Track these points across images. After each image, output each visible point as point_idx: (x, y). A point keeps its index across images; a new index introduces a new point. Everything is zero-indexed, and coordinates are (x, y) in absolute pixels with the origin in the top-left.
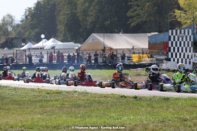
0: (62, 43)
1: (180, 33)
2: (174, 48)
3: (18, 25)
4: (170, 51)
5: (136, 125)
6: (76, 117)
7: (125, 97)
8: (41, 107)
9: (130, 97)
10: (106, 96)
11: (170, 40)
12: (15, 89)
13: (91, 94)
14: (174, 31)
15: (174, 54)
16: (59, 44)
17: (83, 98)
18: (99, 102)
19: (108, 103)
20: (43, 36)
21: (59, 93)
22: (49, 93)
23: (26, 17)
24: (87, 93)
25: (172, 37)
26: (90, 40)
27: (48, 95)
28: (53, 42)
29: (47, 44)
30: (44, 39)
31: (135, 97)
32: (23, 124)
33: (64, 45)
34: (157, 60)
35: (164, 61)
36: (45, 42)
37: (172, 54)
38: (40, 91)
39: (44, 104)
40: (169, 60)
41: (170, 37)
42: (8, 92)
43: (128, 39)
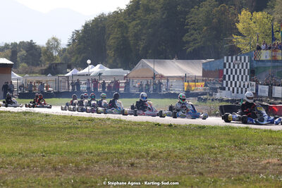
1: (236, 59)
2: (229, 76)
3: (64, 49)
4: (225, 79)
5: (160, 152)
6: (102, 143)
7: (159, 125)
8: (69, 133)
9: (164, 125)
10: (139, 124)
11: (225, 67)
12: (47, 115)
13: (125, 121)
14: (230, 58)
15: (229, 82)
16: (106, 70)
17: (115, 125)
18: (131, 130)
19: (139, 130)
20: (89, 62)
21: (92, 120)
22: (80, 120)
23: (74, 40)
24: (121, 121)
25: (227, 64)
26: (139, 66)
27: (79, 123)
28: (100, 68)
29: (93, 70)
30: (90, 64)
31: (170, 125)
32: (45, 149)
33: (112, 72)
35: (219, 90)
36: (92, 68)
37: (227, 82)
38: (72, 118)
39: (73, 131)
40: (224, 89)
41: (225, 64)
42: (38, 118)
43: (181, 66)
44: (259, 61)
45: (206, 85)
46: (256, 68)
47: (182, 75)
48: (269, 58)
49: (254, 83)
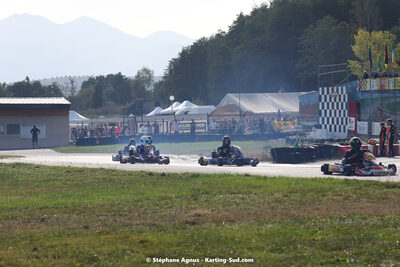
0: (196, 106)
1: (333, 91)
2: (326, 112)
4: (320, 115)
11: (320, 100)
14: (330, 89)
15: (326, 119)
20: (172, 98)
25: (323, 97)
26: (224, 103)
28: (186, 105)
29: (179, 107)
30: (174, 101)
33: (200, 110)
34: (304, 126)
35: (313, 129)
36: (177, 106)
37: (323, 119)
40: (320, 127)
41: (320, 97)
43: (276, 101)
44: (366, 92)
45: (299, 123)
47: (276, 111)
48: (376, 88)
49: (353, 119)
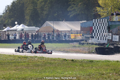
1: (100, 21)
2: (96, 30)
3: (1, 16)
11: (94, 25)
14: (96, 20)
15: (96, 34)
16: (26, 28)
20: (16, 23)
23: (6, 11)
26: (45, 25)
28: (22, 26)
30: (17, 24)
33: (29, 28)
34: (86, 37)
35: (90, 38)
36: (18, 26)
40: (93, 37)
41: (94, 23)
43: (68, 25)
44: (113, 22)
45: (83, 35)
46: (111, 26)
47: (69, 30)
48: (118, 20)
49: (110, 34)
